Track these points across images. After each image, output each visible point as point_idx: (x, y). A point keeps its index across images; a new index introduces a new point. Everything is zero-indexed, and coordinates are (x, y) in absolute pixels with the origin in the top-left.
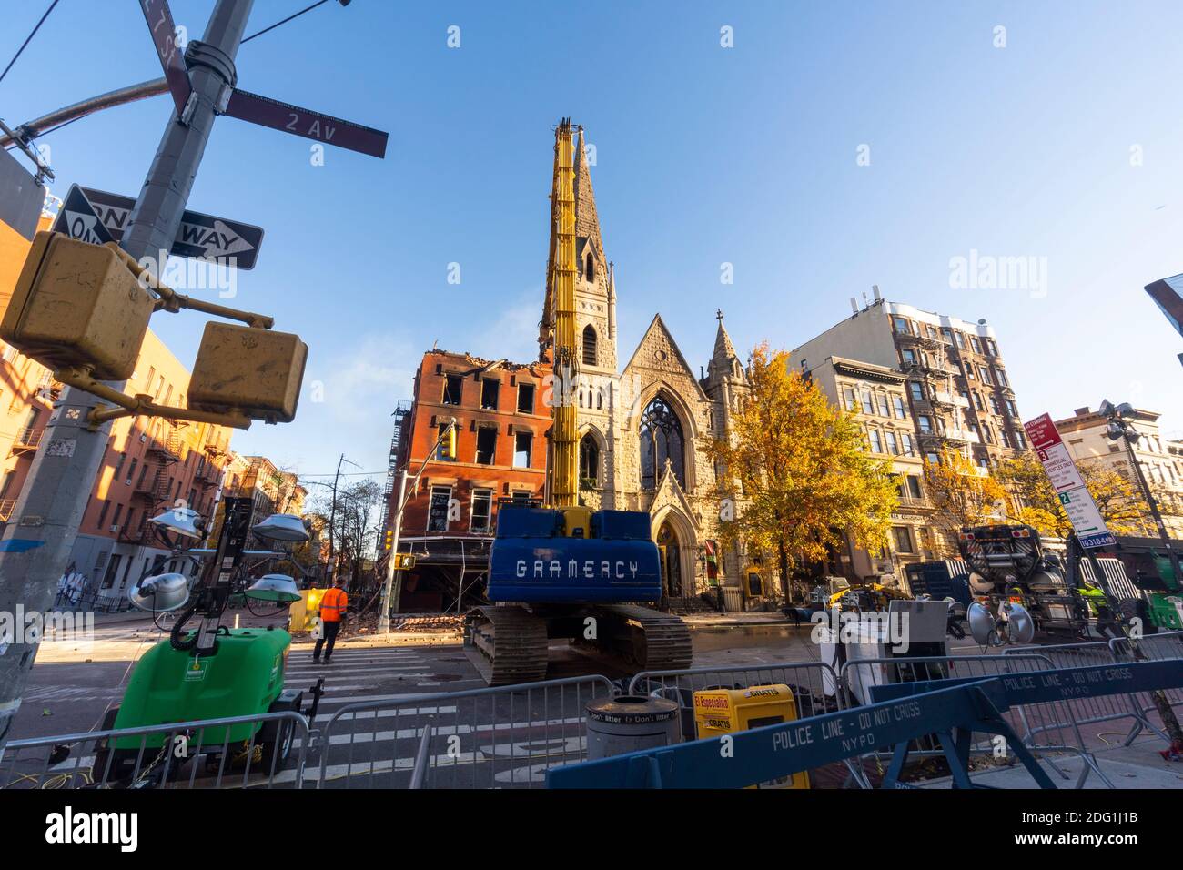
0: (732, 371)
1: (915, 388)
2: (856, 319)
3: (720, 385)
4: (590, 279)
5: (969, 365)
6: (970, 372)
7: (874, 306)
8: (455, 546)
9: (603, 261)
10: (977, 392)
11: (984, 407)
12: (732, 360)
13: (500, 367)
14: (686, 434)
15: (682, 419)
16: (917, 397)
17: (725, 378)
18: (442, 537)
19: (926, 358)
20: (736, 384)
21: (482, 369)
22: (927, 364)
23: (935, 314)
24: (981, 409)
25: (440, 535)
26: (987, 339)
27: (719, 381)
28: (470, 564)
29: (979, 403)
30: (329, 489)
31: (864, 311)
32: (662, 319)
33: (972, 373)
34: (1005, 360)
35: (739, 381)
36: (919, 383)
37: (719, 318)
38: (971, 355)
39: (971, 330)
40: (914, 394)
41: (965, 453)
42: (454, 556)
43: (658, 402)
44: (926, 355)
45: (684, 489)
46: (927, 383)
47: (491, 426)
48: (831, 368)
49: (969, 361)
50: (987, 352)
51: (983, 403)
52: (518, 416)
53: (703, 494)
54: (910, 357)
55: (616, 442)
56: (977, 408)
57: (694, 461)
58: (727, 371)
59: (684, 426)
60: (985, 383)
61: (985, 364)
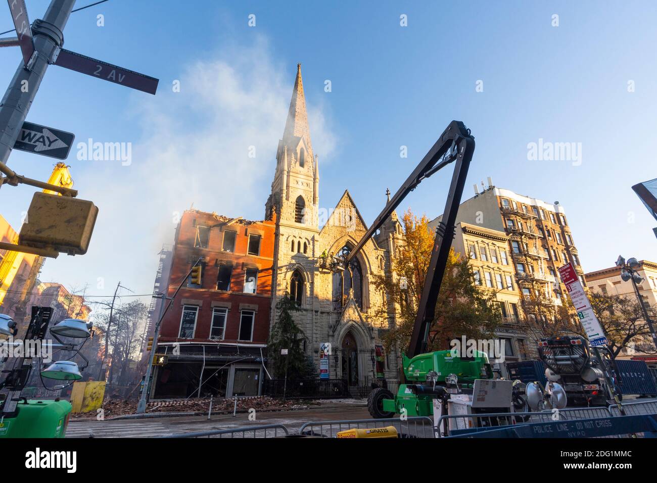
0: (396, 230)
1: (514, 245)
2: (477, 198)
3: (387, 239)
4: (302, 165)
5: (548, 231)
6: (549, 235)
7: (488, 190)
8: (198, 349)
9: (311, 154)
10: (554, 248)
11: (558, 258)
12: (395, 223)
13: (237, 222)
14: (363, 272)
15: (361, 261)
16: (516, 251)
17: (391, 235)
18: (189, 343)
19: (522, 225)
20: (398, 239)
21: (225, 224)
22: (522, 229)
23: (527, 197)
24: (557, 260)
25: (188, 341)
26: (560, 214)
27: (387, 236)
28: (209, 362)
29: (555, 256)
30: (108, 307)
31: (482, 193)
32: (349, 194)
33: (551, 236)
34: (571, 228)
35: (400, 236)
36: (517, 242)
37: (387, 194)
38: (550, 224)
39: (551, 208)
40: (513, 249)
41: (546, 288)
42: (198, 356)
43: (345, 250)
44: (521, 224)
45: (361, 310)
46: (522, 242)
47: (229, 264)
48: (460, 230)
49: (549, 228)
50: (560, 223)
51: (558, 256)
52: (248, 257)
53: (373, 314)
54: (512, 224)
55: (316, 277)
56: (554, 259)
57: (369, 291)
58: (392, 230)
59: (363, 267)
60: (559, 243)
61: (558, 230)
